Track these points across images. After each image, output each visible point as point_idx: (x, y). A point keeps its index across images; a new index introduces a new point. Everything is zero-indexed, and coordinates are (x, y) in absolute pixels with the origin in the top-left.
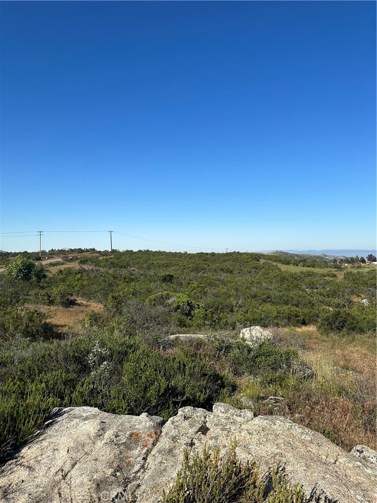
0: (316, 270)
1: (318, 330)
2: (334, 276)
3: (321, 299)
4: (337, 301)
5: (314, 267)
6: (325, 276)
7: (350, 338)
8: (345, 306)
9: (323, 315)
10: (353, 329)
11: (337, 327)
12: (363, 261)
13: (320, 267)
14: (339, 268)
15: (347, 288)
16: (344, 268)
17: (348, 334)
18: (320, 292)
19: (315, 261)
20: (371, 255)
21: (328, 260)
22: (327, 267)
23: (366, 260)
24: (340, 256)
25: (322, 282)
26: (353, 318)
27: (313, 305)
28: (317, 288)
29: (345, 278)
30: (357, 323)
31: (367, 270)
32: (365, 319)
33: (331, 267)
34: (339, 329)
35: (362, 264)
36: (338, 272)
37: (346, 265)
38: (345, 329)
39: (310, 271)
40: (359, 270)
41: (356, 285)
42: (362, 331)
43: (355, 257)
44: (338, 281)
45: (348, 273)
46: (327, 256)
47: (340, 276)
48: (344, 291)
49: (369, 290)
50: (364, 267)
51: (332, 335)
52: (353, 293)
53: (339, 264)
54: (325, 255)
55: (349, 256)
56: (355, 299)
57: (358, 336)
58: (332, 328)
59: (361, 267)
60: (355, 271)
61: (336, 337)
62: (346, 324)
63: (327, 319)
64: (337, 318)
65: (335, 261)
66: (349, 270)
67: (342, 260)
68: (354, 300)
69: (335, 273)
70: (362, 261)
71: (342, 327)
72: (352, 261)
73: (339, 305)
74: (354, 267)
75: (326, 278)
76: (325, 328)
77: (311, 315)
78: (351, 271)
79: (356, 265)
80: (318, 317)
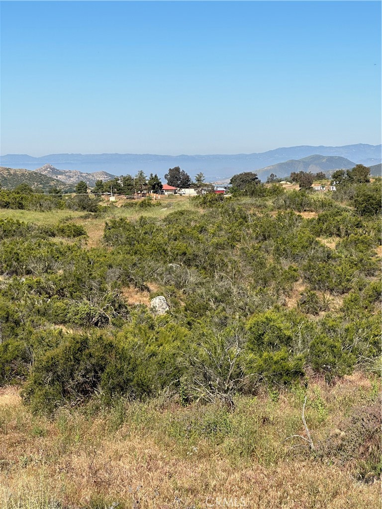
0: (31, 217)
1: (26, 402)
2: (79, 233)
3: (39, 304)
4: (84, 306)
5: (21, 207)
6: (53, 235)
7: (114, 415)
8: (107, 319)
9: (41, 355)
10: (122, 388)
11: (79, 385)
12: (156, 187)
13: (40, 206)
14: (91, 209)
15: (110, 266)
16: (105, 209)
17: (108, 404)
18: (38, 282)
19: (25, 189)
20: (177, 169)
21: (64, 184)
22: (59, 206)
23: (164, 183)
24: (97, 173)
25: (44, 251)
26: (123, 356)
27: (17, 323)
28: (29, 272)
29: (107, 238)
30: (133, 370)
31: (165, 212)
32: (154, 354)
33: (70, 207)
34: (85, 392)
35: (154, 196)
36: (88, 222)
37: (112, 199)
38: (100, 392)
39: (10, 222)
40: (146, 214)
41: (135, 258)
42: (145, 391)
43: (134, 175)
44: (88, 248)
45: (114, 222)
46: (61, 173)
47: (95, 231)
48: (103, 277)
49: (170, 271)
50: (159, 204)
51: (63, 411)
52: (126, 280)
53: (92, 196)
54: (55, 171)
55: (120, 171)
56: (134, 298)
57: (135, 407)
58: (65, 392)
59: (149, 205)
60: (132, 216)
61: (77, 418)
62: (103, 376)
63: (50, 367)
64: (77, 361)
65: (82, 187)
66: (119, 214)
67: (100, 185)
68: (130, 301)
69: (80, 223)
70: (153, 187)
71: (94, 385)
72: (125, 187)
73: (89, 316)
74: (131, 205)
75: (56, 240)
76: (46, 395)
77: (8, 356)
78: (124, 215)
79: (138, 199)
80: (26, 360)
